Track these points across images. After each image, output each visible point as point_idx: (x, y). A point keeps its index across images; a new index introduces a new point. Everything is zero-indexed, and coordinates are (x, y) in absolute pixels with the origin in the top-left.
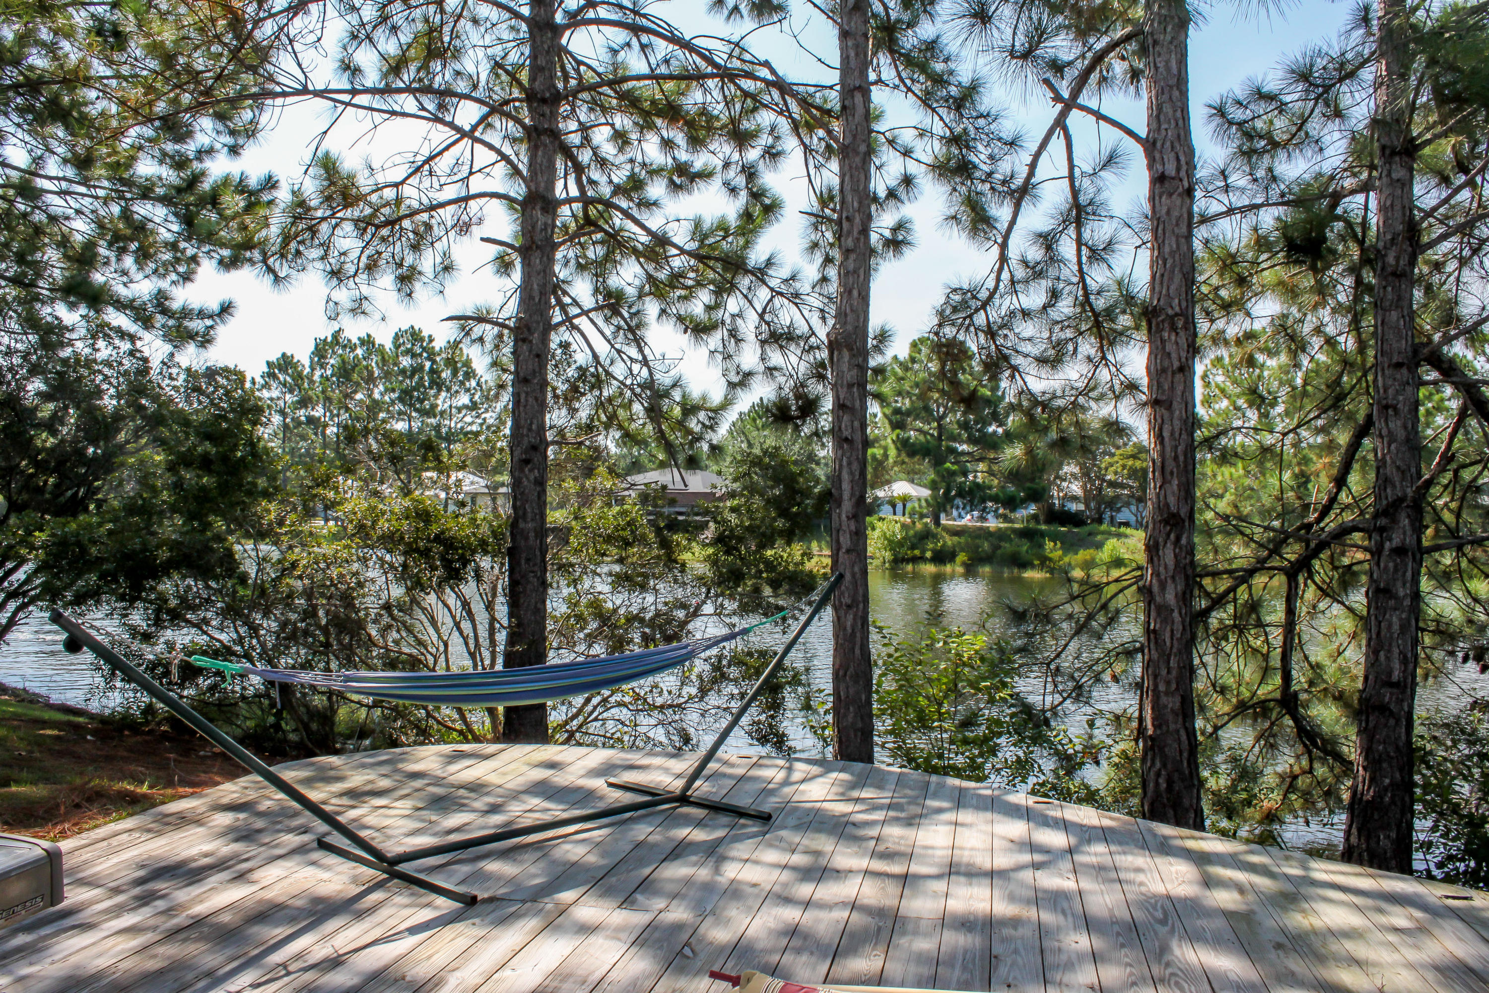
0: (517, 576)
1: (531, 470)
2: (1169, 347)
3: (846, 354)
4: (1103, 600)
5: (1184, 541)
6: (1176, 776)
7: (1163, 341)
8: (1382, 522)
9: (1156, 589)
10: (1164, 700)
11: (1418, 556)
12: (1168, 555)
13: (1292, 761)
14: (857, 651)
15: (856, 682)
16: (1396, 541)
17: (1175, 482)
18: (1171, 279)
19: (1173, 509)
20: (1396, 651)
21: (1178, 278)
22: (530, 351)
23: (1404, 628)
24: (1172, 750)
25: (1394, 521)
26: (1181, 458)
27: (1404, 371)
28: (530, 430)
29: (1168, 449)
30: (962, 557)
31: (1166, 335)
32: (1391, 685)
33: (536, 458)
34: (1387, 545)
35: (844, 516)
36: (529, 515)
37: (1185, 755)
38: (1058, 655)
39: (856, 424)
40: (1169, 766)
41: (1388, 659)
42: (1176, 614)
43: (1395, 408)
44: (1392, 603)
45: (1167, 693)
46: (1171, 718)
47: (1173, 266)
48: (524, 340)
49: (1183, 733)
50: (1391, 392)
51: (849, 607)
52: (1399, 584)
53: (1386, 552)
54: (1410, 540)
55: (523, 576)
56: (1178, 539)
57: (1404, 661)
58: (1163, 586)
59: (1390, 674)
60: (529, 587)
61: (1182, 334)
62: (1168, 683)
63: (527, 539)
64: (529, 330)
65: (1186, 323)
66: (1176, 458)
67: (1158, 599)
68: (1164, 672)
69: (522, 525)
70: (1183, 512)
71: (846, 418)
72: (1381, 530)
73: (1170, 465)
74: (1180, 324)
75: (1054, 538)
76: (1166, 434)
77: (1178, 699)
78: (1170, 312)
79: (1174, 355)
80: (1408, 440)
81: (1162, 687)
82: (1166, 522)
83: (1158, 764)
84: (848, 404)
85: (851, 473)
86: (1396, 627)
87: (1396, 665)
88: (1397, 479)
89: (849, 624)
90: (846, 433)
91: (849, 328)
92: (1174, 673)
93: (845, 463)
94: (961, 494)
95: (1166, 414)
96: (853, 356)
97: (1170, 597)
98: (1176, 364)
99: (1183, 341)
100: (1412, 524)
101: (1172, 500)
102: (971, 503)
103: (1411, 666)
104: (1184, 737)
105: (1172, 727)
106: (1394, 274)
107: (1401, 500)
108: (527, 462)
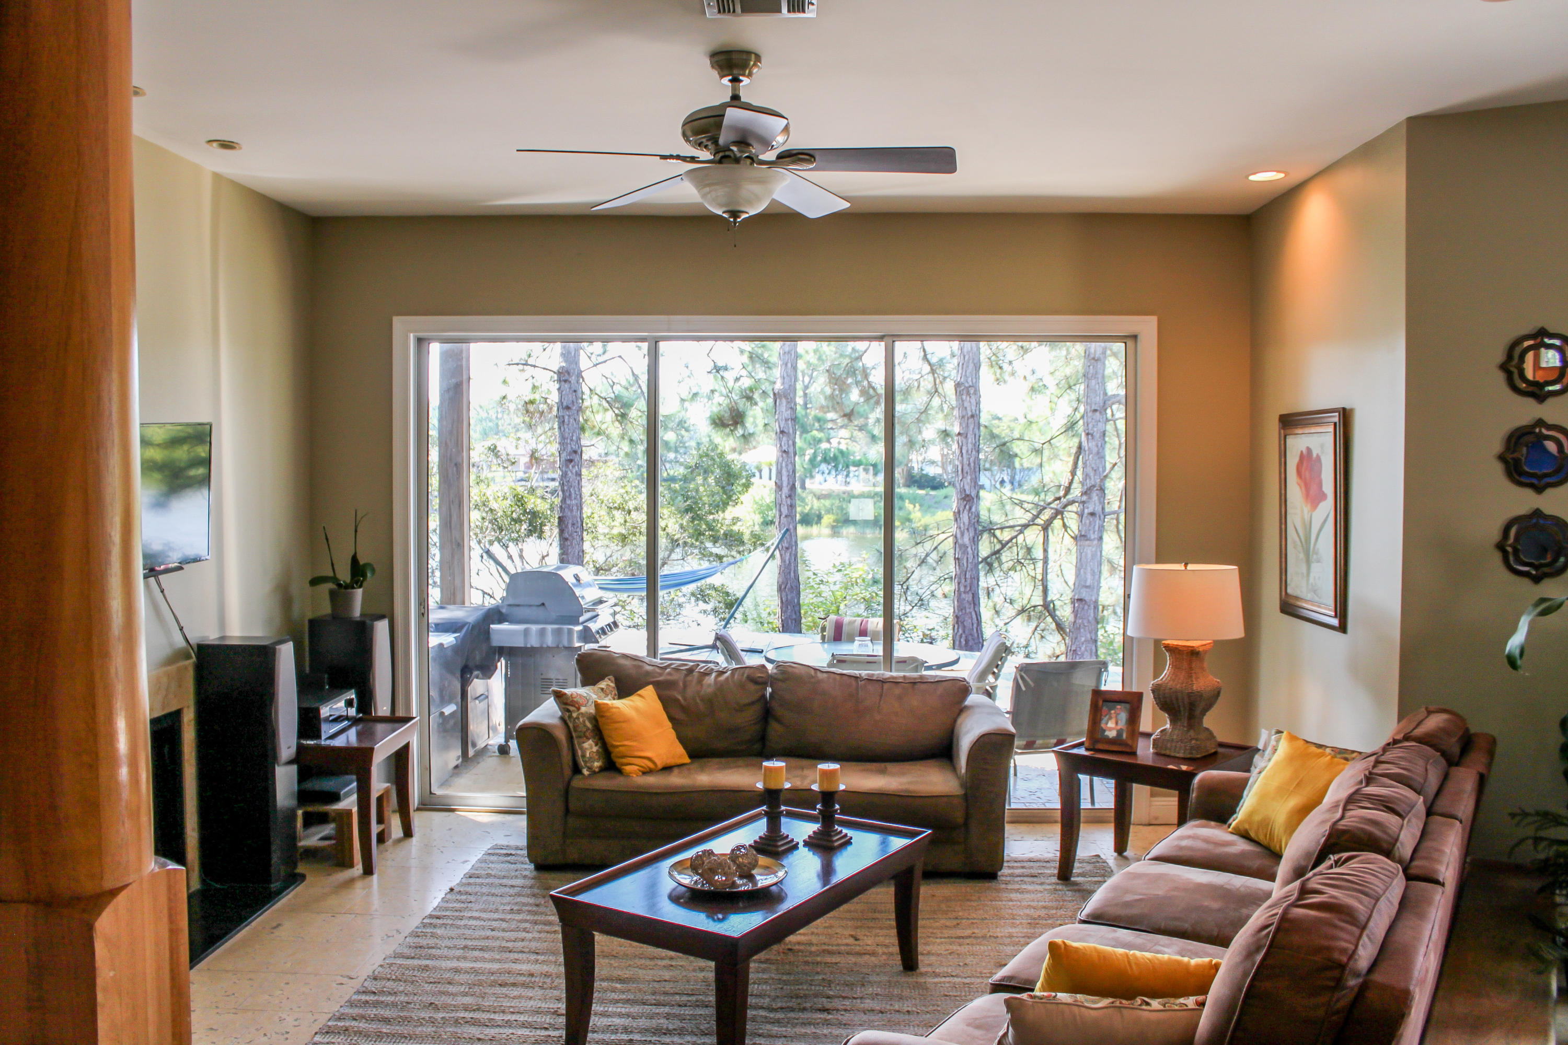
0: (566, 535)
1: (573, 467)
2: (966, 404)
3: (784, 401)
4: (935, 545)
5: (973, 509)
6: (970, 638)
7: (963, 401)
8: (1085, 498)
9: (959, 536)
10: (963, 596)
11: (1102, 517)
12: (965, 517)
13: (1055, 645)
14: (792, 574)
15: (792, 592)
16: (1091, 510)
17: (969, 478)
18: (968, 367)
19: (968, 492)
20: (1089, 569)
21: (971, 366)
22: (570, 388)
23: (1094, 556)
24: (968, 623)
25: (1090, 498)
26: (972, 465)
27: (1098, 414)
28: (572, 440)
29: (965, 460)
30: (827, 519)
31: (964, 397)
32: (1087, 587)
33: (577, 458)
34: (1086, 511)
35: (784, 496)
36: (573, 496)
37: (975, 625)
38: (908, 579)
39: (791, 442)
40: (967, 632)
41: (1085, 573)
42: (969, 549)
43: (1092, 435)
44: (1087, 542)
45: (965, 592)
46: (967, 606)
47: (969, 360)
48: (565, 381)
49: (973, 614)
50: (1090, 426)
51: (787, 548)
52: (1091, 532)
53: (1085, 515)
54: (1098, 509)
55: (571, 535)
56: (970, 508)
57: (1093, 574)
58: (962, 534)
59: (1086, 581)
60: (574, 542)
61: (973, 397)
62: (965, 587)
63: (572, 511)
64: (569, 374)
65: (975, 391)
66: (969, 464)
67: (960, 541)
68: (963, 581)
69: (568, 502)
70: (973, 494)
71: (785, 439)
72: (1084, 502)
73: (966, 468)
74: (972, 391)
75: (913, 501)
76: (964, 451)
77: (971, 595)
78: (967, 385)
79: (968, 409)
80: (1098, 453)
81: (962, 589)
82: (964, 499)
83: (961, 631)
84: (786, 430)
85: (788, 471)
86: (1089, 556)
87: (1089, 576)
88: (1092, 474)
89: (787, 558)
90: (785, 448)
91: (787, 386)
92: (969, 581)
93: (784, 465)
94: (825, 460)
95: (964, 441)
96: (788, 402)
97: (966, 540)
98: (970, 414)
99: (973, 401)
100: (1099, 500)
101: (967, 488)
102: (836, 467)
103: (1097, 577)
104: (974, 616)
105: (968, 611)
106: (1093, 359)
107: (1094, 486)
108: (571, 461)
